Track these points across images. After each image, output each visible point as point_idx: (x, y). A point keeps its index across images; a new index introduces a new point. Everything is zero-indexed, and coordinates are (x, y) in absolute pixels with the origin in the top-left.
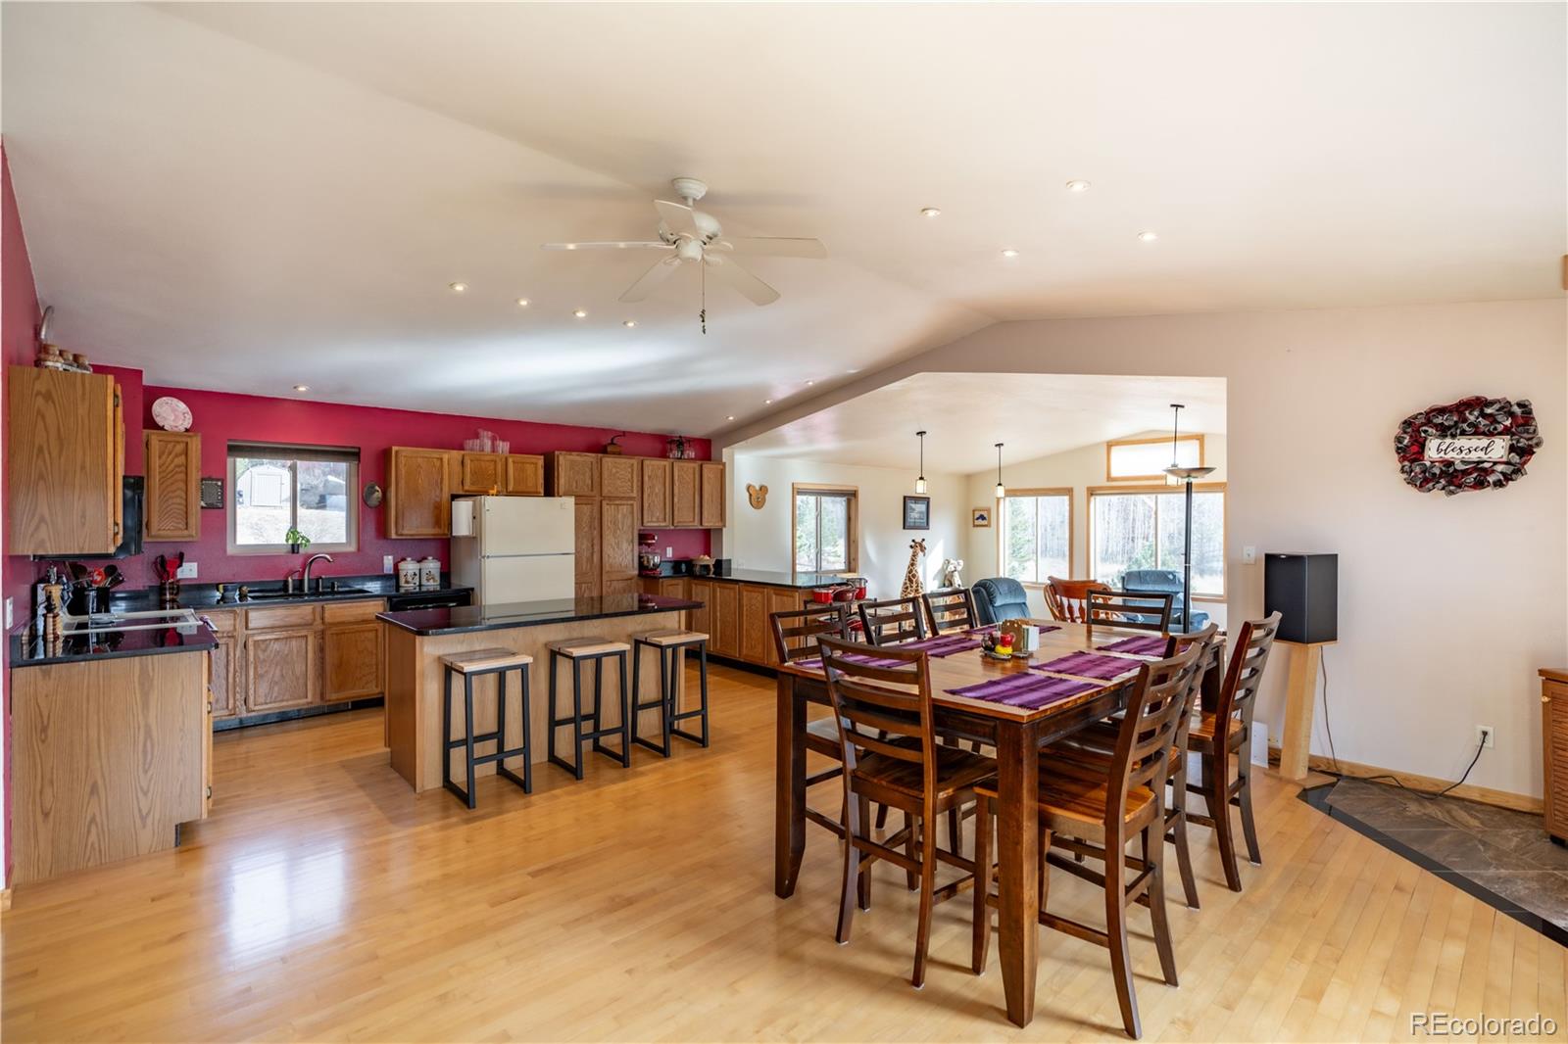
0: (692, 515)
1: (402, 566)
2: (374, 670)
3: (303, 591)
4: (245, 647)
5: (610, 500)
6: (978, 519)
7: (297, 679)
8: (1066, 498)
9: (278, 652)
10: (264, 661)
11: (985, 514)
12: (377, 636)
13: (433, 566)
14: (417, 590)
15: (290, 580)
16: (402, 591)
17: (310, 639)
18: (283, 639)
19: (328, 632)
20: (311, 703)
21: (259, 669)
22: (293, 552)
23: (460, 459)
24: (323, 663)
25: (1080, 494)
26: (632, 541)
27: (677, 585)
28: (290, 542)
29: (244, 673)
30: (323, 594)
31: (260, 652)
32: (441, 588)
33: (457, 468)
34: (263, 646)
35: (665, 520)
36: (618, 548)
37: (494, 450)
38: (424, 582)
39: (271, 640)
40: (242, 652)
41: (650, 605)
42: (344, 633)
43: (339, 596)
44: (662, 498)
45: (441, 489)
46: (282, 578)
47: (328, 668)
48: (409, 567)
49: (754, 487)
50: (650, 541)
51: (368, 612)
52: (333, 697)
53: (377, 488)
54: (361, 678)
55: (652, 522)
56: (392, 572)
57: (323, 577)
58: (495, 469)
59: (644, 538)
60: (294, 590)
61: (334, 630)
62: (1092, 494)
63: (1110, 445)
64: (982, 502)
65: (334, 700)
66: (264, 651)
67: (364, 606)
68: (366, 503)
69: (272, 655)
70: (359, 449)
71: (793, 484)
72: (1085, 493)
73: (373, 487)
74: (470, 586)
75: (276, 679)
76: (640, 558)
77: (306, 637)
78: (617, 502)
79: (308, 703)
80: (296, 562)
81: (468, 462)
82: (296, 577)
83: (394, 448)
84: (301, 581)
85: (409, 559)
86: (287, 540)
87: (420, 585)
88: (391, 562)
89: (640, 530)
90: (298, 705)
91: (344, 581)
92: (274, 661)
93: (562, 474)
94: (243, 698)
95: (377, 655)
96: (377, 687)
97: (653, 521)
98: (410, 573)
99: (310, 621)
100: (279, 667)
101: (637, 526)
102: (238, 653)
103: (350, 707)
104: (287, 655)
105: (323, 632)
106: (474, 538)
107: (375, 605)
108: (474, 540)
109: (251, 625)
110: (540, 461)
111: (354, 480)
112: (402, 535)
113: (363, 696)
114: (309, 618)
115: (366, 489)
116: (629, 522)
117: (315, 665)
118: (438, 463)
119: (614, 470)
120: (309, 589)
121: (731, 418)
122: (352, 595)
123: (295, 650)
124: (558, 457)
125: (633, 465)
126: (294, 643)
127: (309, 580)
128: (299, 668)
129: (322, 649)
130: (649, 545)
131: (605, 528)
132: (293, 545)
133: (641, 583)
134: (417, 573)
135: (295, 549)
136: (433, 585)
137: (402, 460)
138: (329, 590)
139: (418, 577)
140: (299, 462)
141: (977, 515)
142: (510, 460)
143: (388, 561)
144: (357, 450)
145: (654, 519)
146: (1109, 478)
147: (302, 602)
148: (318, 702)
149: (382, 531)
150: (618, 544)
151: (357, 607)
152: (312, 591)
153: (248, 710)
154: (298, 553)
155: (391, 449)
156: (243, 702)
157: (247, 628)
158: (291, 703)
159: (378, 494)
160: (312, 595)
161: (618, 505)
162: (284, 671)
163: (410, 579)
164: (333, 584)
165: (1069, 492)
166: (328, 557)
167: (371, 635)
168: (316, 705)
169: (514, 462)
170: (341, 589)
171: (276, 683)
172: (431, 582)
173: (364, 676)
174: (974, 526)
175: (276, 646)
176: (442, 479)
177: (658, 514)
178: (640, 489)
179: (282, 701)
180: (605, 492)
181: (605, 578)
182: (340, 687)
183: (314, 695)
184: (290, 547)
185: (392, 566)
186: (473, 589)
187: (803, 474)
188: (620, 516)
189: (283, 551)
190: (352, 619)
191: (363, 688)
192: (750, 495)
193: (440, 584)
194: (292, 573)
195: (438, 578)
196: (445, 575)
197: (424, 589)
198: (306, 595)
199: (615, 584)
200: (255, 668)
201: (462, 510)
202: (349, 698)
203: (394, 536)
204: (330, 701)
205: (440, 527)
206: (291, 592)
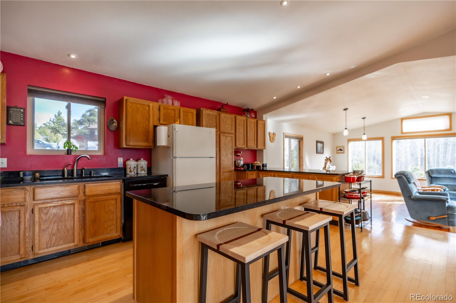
0: (254, 143)
1: (128, 163)
2: (115, 222)
3: (74, 176)
4: (32, 212)
5: (224, 134)
6: (339, 150)
7: (68, 231)
8: (380, 142)
9: (56, 214)
10: (46, 220)
11: (342, 149)
12: (116, 203)
13: (143, 163)
14: (136, 176)
15: (66, 169)
16: (128, 176)
17: (77, 206)
18: (59, 206)
19: (88, 201)
20: (77, 245)
21: (42, 226)
22: (68, 154)
23: (158, 107)
24: (84, 220)
25: (387, 140)
26: (232, 154)
27: (253, 174)
28: (66, 148)
29: (31, 229)
30: (85, 178)
31: (43, 216)
32: (147, 175)
33: (157, 112)
34: (45, 211)
35: (244, 145)
36: (226, 156)
37: (173, 104)
38: (139, 172)
39: (51, 207)
40: (30, 216)
41: (238, 184)
42: (97, 201)
43: (94, 179)
44: (243, 134)
45: (149, 122)
46: (62, 169)
47: (88, 222)
48: (132, 163)
49: (271, 133)
50: (238, 154)
51: (111, 188)
52: (91, 240)
53: (115, 121)
54: (107, 228)
55: (239, 145)
56: (122, 166)
57: (85, 168)
58: (175, 114)
59: (237, 152)
60: (68, 175)
61: (91, 199)
62: (393, 139)
63: (402, 119)
64: (340, 144)
65: (91, 243)
66: (46, 214)
67: (109, 185)
68: (109, 129)
69: (52, 217)
70: (105, 99)
71: (284, 133)
72: (390, 139)
73: (113, 120)
74: (166, 174)
75: (54, 232)
76: (235, 162)
77: (74, 204)
78: (226, 135)
79: (75, 246)
80: (70, 160)
81: (162, 109)
82: (70, 168)
83: (125, 98)
84: (72, 171)
85: (131, 159)
86: (64, 147)
87: (137, 174)
88: (122, 160)
89: (235, 149)
90: (68, 247)
91: (97, 171)
92: (53, 221)
93: (204, 119)
94: (31, 246)
95: (116, 213)
96: (116, 232)
97: (241, 145)
98: (132, 167)
99: (76, 195)
100: (56, 224)
101: (234, 147)
102: (28, 216)
103: (100, 245)
104: (61, 216)
105: (84, 201)
106: (168, 147)
107: (115, 184)
108: (169, 149)
109: (37, 197)
110: (194, 111)
111: (102, 117)
112: (129, 145)
113: (108, 238)
114: (76, 192)
115: (109, 121)
116: (231, 145)
117: (79, 221)
118: (147, 108)
119: (225, 120)
120: (77, 175)
121: (275, 98)
122: (101, 178)
123: (67, 214)
124: (202, 111)
125: (232, 118)
126: (66, 208)
127: (77, 169)
128: (69, 224)
129: (84, 212)
130: (238, 156)
131: (221, 147)
132: (68, 150)
133: (235, 174)
134: (136, 167)
135: (69, 152)
136: (143, 173)
137: (129, 104)
138: (89, 176)
139: (136, 169)
140: (72, 103)
141: (338, 149)
142: (182, 110)
143: (120, 160)
144: (104, 100)
145: (240, 144)
146: (402, 133)
147: (72, 182)
148: (81, 245)
149: (117, 144)
150: (227, 155)
151: (105, 185)
152: (79, 176)
153: (34, 254)
154: (71, 154)
155: (123, 98)
156: (31, 249)
157: (34, 200)
158: (64, 246)
159: (115, 124)
160: (78, 178)
161: (226, 136)
162: (59, 227)
163: (132, 170)
164: (91, 172)
165: (382, 139)
166: (88, 156)
167: (113, 202)
168: (81, 246)
169: (183, 111)
170: (94, 175)
171: (54, 234)
172: (143, 172)
173: (109, 226)
174: (337, 153)
175: (54, 211)
176: (149, 117)
177: (242, 142)
178: (235, 129)
179: (58, 245)
180: (221, 130)
181: (222, 171)
182: (95, 234)
183: (79, 240)
184: (66, 151)
185: (122, 163)
186: (167, 175)
187: (287, 129)
188: (227, 141)
189: (62, 154)
190: (102, 193)
191: (109, 234)
192: (270, 137)
193: (147, 173)
194: (67, 166)
195: (146, 170)
196: (149, 169)
197: (139, 175)
198: (75, 178)
199: (225, 174)
200: (40, 225)
201: (163, 131)
202: (100, 240)
203: (124, 146)
204: (88, 243)
205: (149, 143)
206: (66, 176)
